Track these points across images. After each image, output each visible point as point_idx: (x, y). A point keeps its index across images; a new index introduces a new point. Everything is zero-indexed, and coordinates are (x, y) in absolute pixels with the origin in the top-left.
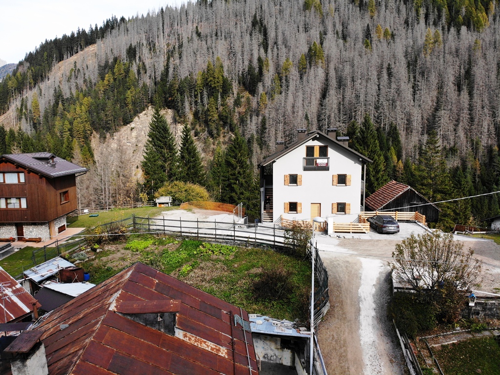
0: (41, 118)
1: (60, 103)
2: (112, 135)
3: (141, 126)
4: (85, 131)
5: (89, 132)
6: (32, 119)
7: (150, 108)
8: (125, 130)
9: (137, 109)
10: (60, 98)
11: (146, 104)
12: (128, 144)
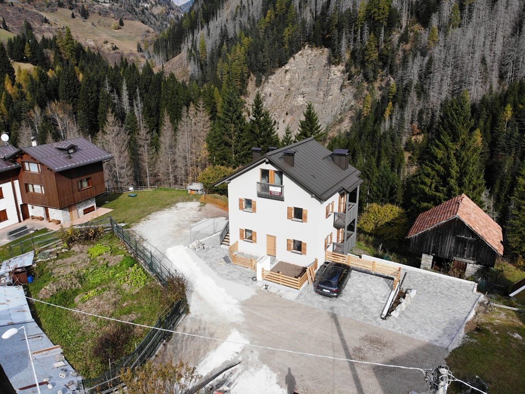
0: (208, 59)
1: (225, 43)
2: (267, 79)
3: (295, 68)
4: (242, 74)
5: (246, 75)
6: (199, 60)
7: (306, 47)
8: (280, 72)
9: (293, 49)
10: (226, 37)
11: (303, 43)
12: (282, 88)
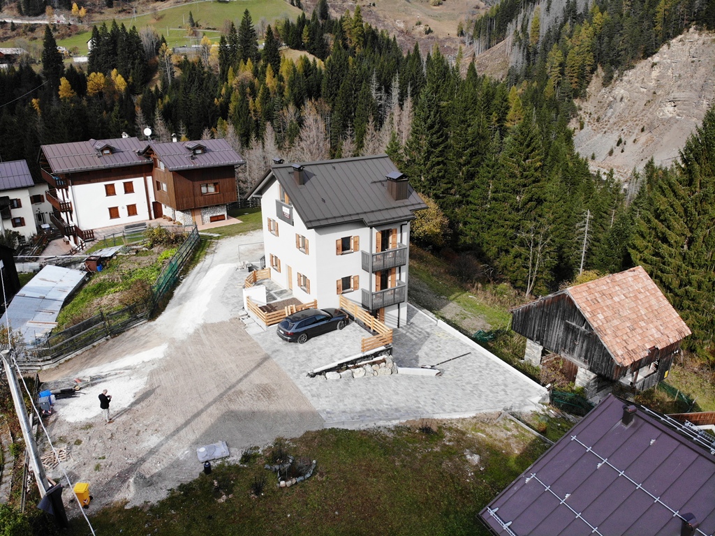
0: (540, 45)
1: (569, 21)
2: (621, 75)
3: (669, 61)
4: (582, 67)
5: (588, 68)
6: (527, 47)
7: (692, 30)
8: (643, 66)
9: (670, 31)
10: (572, 13)
11: (687, 22)
12: (642, 90)
